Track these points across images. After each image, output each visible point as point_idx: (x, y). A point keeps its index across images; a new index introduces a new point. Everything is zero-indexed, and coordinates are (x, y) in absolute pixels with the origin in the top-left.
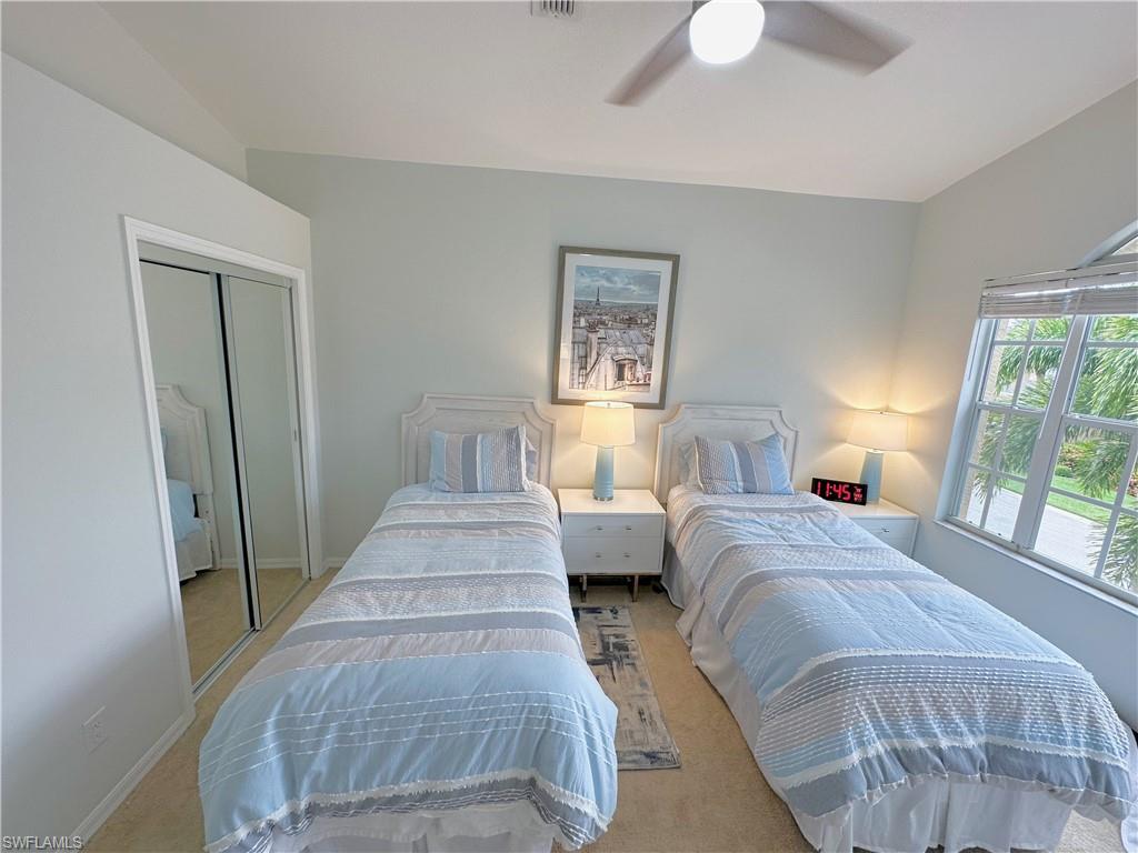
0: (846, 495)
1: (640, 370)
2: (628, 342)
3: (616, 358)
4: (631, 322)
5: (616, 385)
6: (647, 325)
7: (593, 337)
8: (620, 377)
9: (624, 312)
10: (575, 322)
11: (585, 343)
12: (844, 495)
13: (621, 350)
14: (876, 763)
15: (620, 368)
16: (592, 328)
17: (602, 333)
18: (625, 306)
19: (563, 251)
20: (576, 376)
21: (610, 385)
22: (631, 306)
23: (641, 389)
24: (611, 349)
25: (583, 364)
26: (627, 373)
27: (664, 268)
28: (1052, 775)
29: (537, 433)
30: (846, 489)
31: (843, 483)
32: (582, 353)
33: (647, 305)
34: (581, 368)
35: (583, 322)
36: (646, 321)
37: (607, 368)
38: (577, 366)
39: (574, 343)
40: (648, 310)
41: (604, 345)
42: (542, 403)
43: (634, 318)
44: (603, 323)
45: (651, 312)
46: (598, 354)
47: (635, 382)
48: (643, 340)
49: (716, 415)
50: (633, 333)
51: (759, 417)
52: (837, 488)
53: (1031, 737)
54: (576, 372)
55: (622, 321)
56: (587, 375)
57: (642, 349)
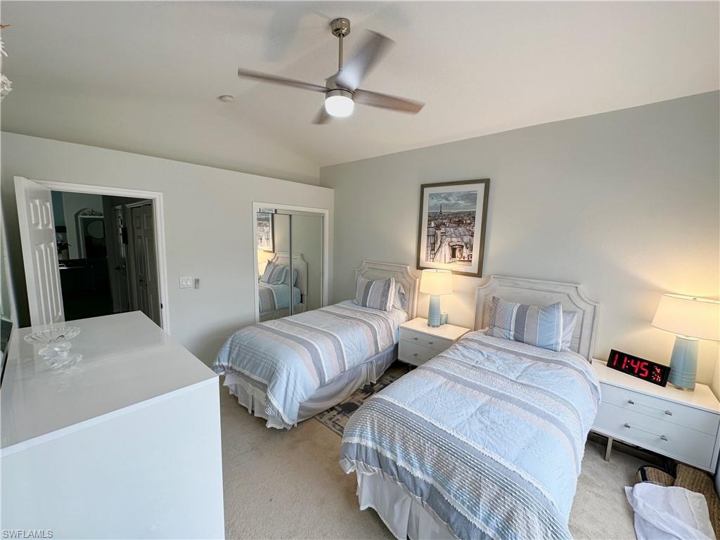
0: (644, 372)
1: (466, 252)
2: (458, 235)
3: (451, 244)
4: (460, 223)
5: (451, 261)
6: (470, 224)
7: (439, 232)
8: (453, 255)
9: (455, 217)
10: (429, 224)
11: (434, 236)
12: (640, 371)
13: (454, 239)
14: (363, 450)
15: (454, 250)
16: (438, 227)
17: (443, 230)
18: (457, 213)
19: (423, 187)
20: (429, 254)
21: (448, 260)
22: (460, 213)
23: (466, 263)
24: (448, 239)
25: (433, 248)
26: (457, 253)
27: (480, 188)
28: (456, 526)
29: (408, 285)
30: (645, 366)
31: (642, 361)
32: (432, 242)
33: (470, 212)
34: (432, 250)
35: (433, 225)
36: (469, 221)
37: (446, 250)
38: (430, 249)
39: (428, 236)
40: (470, 215)
41: (444, 237)
42: (411, 269)
43: (462, 220)
44: (444, 224)
45: (472, 216)
46: (441, 242)
47: (462, 259)
48: (467, 233)
49: (517, 284)
50: (461, 229)
51: (557, 290)
52: (635, 363)
53: (455, 496)
54: (429, 252)
55: (455, 222)
56: (435, 254)
57: (466, 239)
